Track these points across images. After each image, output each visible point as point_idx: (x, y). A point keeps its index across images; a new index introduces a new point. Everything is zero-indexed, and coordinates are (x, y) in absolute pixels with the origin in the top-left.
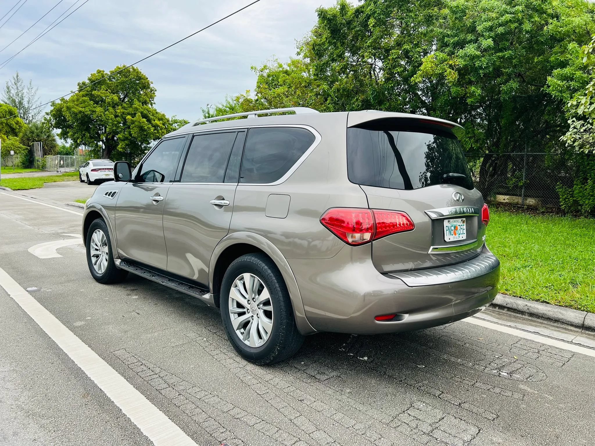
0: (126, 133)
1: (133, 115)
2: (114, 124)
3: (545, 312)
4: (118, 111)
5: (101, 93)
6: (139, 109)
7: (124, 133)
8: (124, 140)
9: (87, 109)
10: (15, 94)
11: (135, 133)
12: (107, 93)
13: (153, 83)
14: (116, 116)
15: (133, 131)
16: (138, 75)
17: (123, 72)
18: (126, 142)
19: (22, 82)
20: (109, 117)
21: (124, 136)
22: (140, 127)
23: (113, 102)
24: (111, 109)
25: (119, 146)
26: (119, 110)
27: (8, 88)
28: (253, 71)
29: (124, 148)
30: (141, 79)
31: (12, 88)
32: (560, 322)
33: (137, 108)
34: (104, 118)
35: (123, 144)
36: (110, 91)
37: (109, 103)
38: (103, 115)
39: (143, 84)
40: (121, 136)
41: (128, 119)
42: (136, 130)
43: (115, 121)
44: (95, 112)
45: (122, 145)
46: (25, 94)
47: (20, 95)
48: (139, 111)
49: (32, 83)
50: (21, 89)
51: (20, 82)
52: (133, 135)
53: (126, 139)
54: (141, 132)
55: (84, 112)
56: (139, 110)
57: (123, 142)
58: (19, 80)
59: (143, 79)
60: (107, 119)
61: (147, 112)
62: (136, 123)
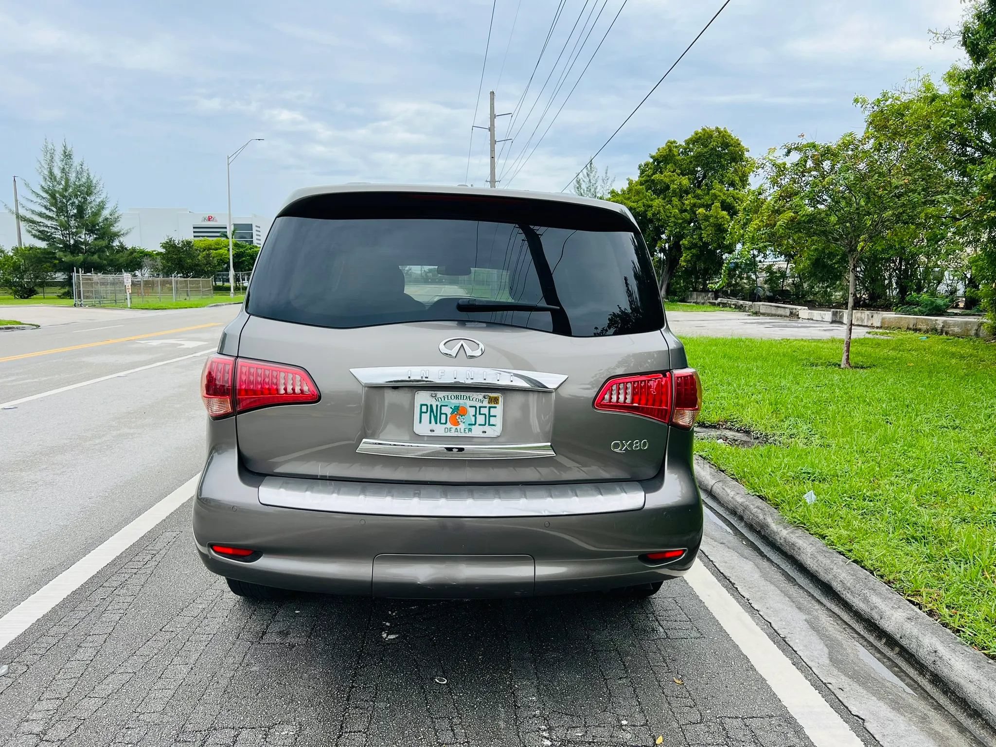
0: (694, 237)
1: (708, 207)
2: (677, 223)
3: (962, 682)
4: (687, 202)
5: (665, 176)
6: (720, 196)
7: (692, 237)
8: (689, 249)
9: (640, 203)
10: (586, 190)
11: (708, 235)
12: (674, 175)
13: (749, 151)
14: (682, 211)
15: (705, 233)
16: (724, 141)
17: (702, 139)
18: (694, 251)
19: (596, 172)
20: (671, 213)
21: (692, 243)
22: (717, 226)
23: (680, 190)
24: (675, 200)
25: (682, 259)
26: (689, 200)
27: (578, 182)
28: (859, 105)
29: (689, 261)
30: (729, 146)
31: (584, 181)
32: (983, 719)
33: (715, 195)
34: (662, 216)
35: (688, 255)
36: (679, 171)
37: (674, 191)
38: (662, 211)
39: (732, 153)
40: (686, 242)
41: (699, 214)
42: (710, 230)
43: (679, 219)
44: (651, 206)
45: (686, 256)
46: (599, 188)
47: (592, 190)
48: (719, 200)
49: (608, 172)
50: (594, 182)
51: (594, 172)
52: (704, 239)
53: (694, 246)
54: (718, 234)
55: (635, 209)
56: (718, 198)
57: (688, 252)
58: (592, 169)
59: (731, 146)
60: (667, 217)
61: (732, 200)
62: (711, 220)
